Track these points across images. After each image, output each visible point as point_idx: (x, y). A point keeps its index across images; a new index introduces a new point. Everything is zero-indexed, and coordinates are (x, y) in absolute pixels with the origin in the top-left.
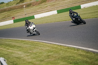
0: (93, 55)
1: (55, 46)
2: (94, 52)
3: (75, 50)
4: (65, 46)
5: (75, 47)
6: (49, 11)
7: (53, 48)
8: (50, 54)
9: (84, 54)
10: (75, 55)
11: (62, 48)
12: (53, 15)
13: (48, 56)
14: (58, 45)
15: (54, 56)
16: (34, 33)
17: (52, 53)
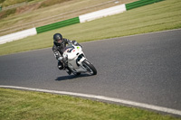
0: (105, 107)
1: (35, 95)
2: (106, 102)
3: (71, 100)
4: (53, 94)
5: (71, 93)
6: (21, 30)
7: (30, 98)
8: (24, 109)
9: (88, 106)
10: (72, 110)
11: (48, 98)
12: (28, 37)
13: (22, 113)
14: (40, 93)
15: (33, 112)
16: (78, 70)
17: (29, 108)
